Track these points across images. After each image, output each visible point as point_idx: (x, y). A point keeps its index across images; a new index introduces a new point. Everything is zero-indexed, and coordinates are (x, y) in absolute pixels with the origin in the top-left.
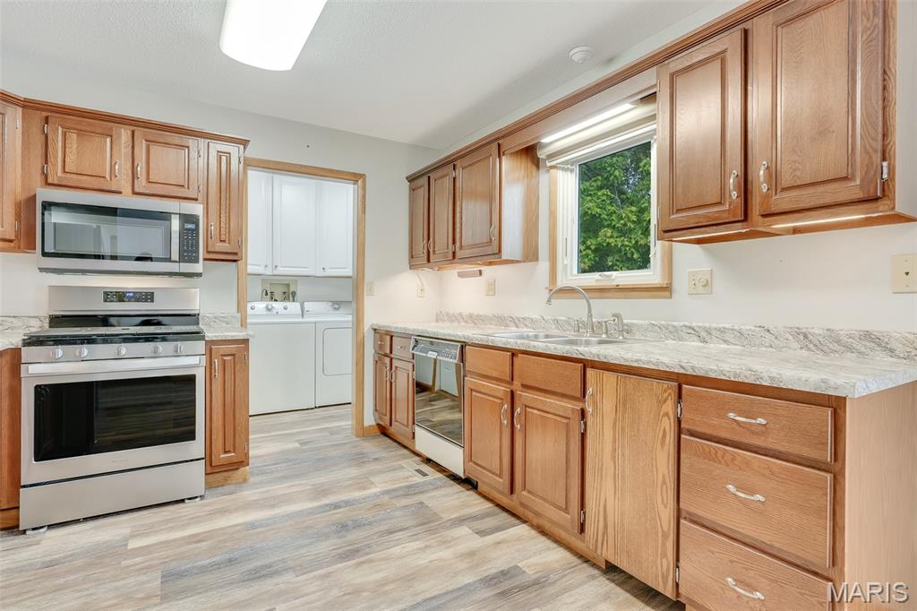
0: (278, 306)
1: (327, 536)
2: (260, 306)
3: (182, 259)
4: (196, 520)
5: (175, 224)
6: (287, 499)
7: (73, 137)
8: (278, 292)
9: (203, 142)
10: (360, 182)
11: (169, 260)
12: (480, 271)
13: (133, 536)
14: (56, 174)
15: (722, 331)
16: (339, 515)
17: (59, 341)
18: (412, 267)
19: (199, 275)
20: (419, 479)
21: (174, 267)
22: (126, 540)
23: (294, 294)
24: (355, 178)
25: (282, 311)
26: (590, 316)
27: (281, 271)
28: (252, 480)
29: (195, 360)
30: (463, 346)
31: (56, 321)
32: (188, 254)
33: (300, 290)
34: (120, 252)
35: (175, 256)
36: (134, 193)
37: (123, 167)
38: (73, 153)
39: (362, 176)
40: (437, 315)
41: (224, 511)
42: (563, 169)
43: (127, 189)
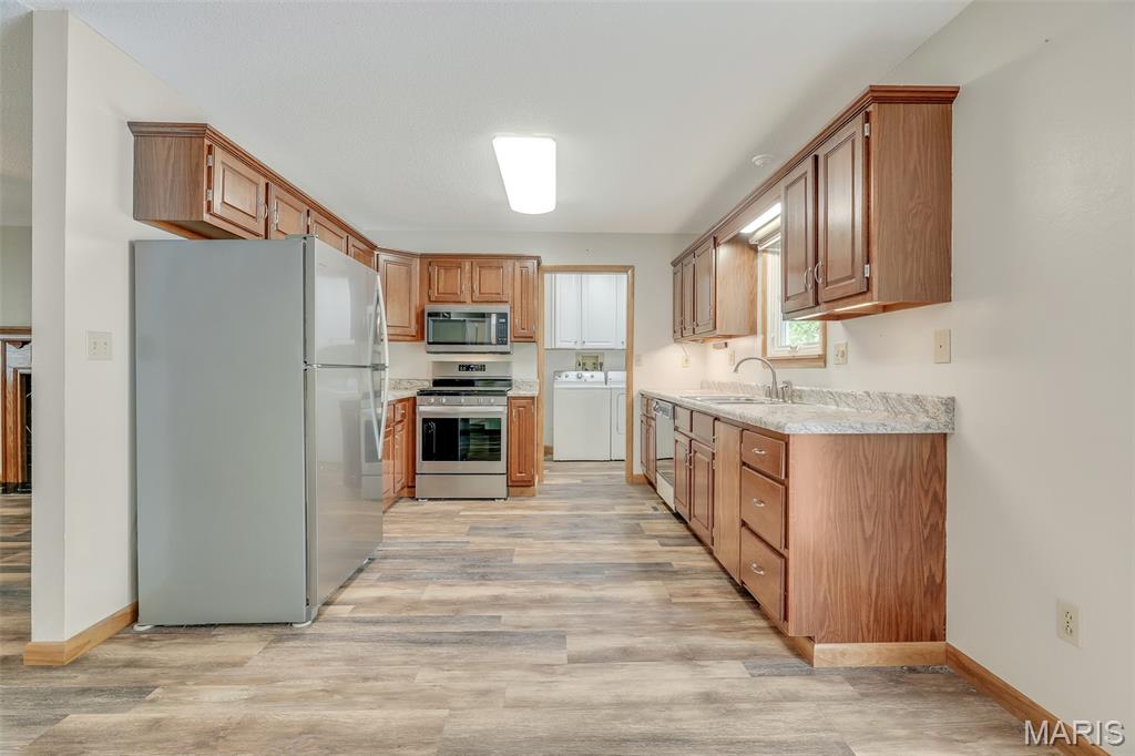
0: (587, 374)
1: (563, 528)
2: (572, 375)
3: (498, 343)
4: (497, 509)
5: (494, 319)
6: (553, 508)
7: (442, 271)
8: (589, 363)
9: (510, 262)
10: (630, 272)
11: (490, 344)
12: (726, 344)
13: (464, 510)
14: (434, 295)
15: (846, 395)
16: (578, 520)
17: (441, 394)
18: (676, 340)
19: (509, 353)
20: (651, 512)
21: (493, 348)
22: (460, 511)
23: (601, 364)
24: (623, 269)
25: (590, 380)
26: (775, 383)
27: (588, 345)
28: (538, 496)
29: (500, 409)
30: (675, 405)
31: (436, 383)
32: (502, 340)
33: (607, 361)
34: (467, 340)
35: (494, 341)
36: (473, 302)
37: (466, 286)
38: (442, 281)
39: (632, 267)
40: (702, 383)
41: (513, 508)
42: (772, 252)
43: (469, 300)
